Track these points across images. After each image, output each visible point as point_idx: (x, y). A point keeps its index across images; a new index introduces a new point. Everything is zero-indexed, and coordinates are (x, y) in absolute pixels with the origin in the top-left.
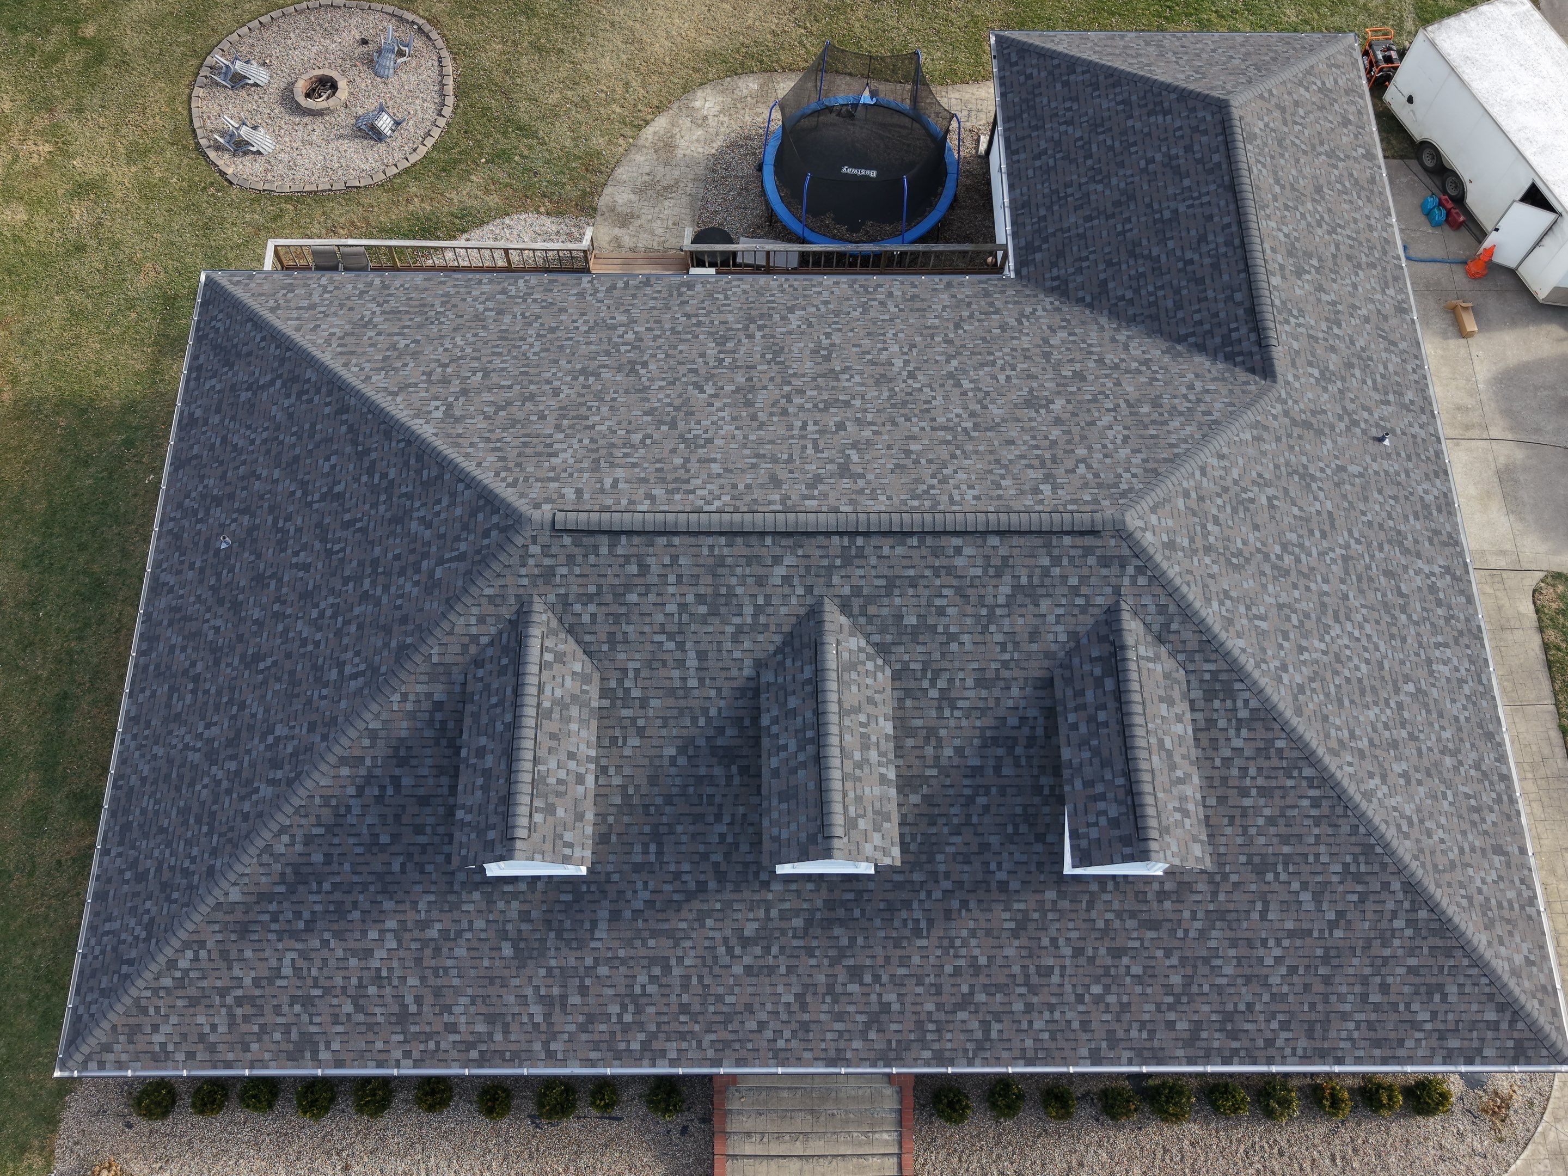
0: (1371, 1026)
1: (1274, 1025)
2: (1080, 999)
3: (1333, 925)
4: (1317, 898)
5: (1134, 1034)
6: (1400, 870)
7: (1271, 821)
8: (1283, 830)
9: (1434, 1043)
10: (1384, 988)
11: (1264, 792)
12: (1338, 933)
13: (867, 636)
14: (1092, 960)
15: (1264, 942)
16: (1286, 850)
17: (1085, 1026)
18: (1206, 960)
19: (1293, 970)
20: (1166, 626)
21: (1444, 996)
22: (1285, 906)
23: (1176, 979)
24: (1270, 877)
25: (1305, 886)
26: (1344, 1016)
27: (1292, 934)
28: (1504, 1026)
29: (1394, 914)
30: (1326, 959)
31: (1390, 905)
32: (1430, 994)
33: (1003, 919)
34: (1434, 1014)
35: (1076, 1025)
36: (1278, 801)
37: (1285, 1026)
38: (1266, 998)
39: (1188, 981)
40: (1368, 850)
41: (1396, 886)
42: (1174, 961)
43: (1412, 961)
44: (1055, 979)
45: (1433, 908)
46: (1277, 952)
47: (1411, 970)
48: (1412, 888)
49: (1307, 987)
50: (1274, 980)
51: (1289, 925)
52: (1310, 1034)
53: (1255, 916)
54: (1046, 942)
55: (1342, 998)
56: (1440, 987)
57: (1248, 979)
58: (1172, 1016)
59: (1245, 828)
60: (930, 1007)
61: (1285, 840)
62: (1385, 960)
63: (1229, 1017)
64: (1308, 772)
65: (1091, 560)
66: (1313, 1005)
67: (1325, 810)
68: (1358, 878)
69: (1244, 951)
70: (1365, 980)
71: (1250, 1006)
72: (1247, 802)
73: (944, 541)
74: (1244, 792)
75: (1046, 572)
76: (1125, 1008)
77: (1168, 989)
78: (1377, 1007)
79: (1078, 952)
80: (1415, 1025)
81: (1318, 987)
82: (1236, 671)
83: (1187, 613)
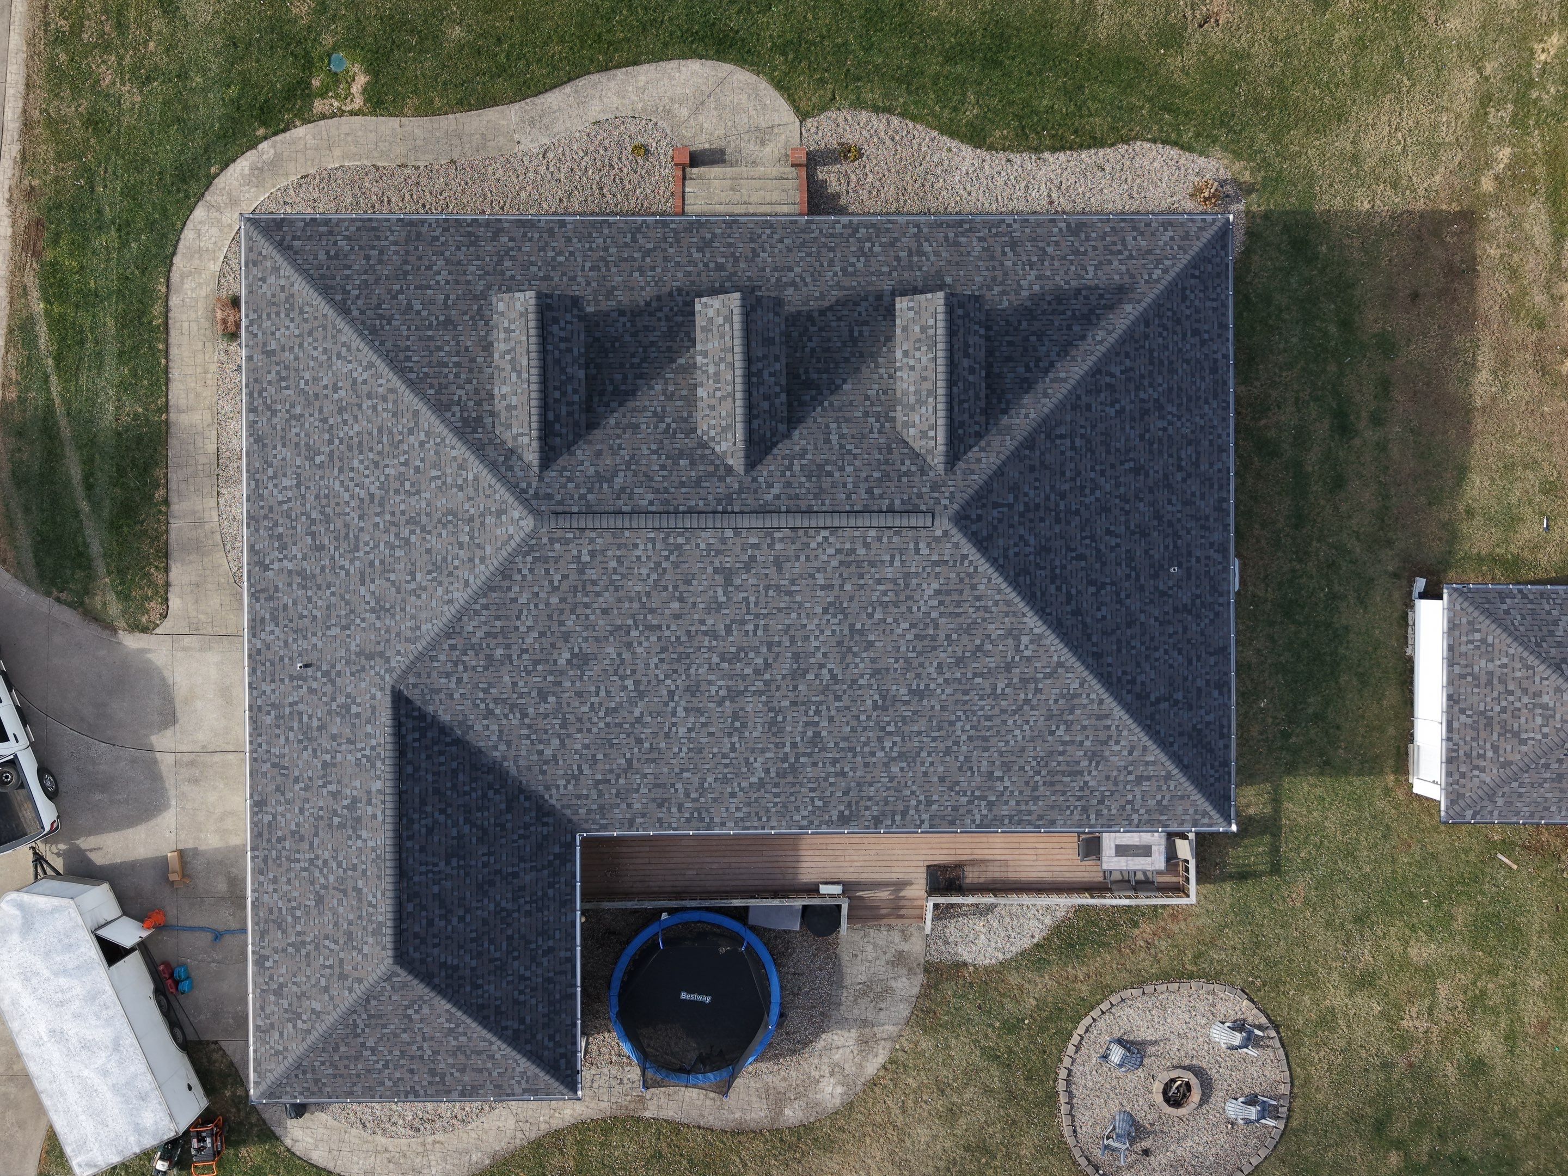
0: (378, 238)
1: (442, 239)
2: (572, 254)
3: (401, 292)
4: (410, 307)
5: (536, 236)
6: (352, 322)
7: (440, 349)
8: (432, 344)
9: (336, 230)
10: (367, 258)
11: (445, 365)
12: (397, 287)
13: (714, 452)
14: (564, 274)
15: (447, 282)
16: (430, 333)
17: (569, 240)
18: (487, 273)
19: (429, 268)
20: (507, 458)
21: (327, 253)
22: (432, 302)
23: (507, 264)
24: (442, 318)
25: (418, 313)
26: (396, 243)
27: (429, 287)
28: (288, 238)
29: (358, 297)
30: (406, 273)
31: (360, 302)
32: (337, 255)
33: (623, 297)
34: (335, 244)
35: (575, 240)
36: (435, 360)
37: (436, 239)
38: (447, 254)
39: (500, 262)
40: (374, 331)
41: (356, 313)
42: (508, 274)
43: (347, 272)
44: (588, 265)
45: (331, 301)
46: (438, 278)
47: (349, 268)
48: (344, 311)
49: (420, 258)
50: (441, 263)
51: (429, 292)
52: (419, 235)
53: (453, 297)
54: (594, 284)
55: (396, 253)
56: (330, 258)
57: (459, 263)
58: (511, 244)
59: (458, 344)
60: (671, 250)
61: (430, 338)
62: (366, 272)
63: (473, 244)
64: (413, 376)
65: (558, 497)
66: (416, 249)
67: (402, 356)
68: (381, 317)
69: (462, 278)
70: (380, 262)
71: (458, 248)
72: (456, 359)
73: (661, 509)
74: (457, 365)
75: (590, 491)
76: (542, 249)
77: (513, 258)
78: (373, 248)
79: (573, 279)
80: (348, 238)
81: (412, 259)
82: (460, 433)
83: (493, 467)
